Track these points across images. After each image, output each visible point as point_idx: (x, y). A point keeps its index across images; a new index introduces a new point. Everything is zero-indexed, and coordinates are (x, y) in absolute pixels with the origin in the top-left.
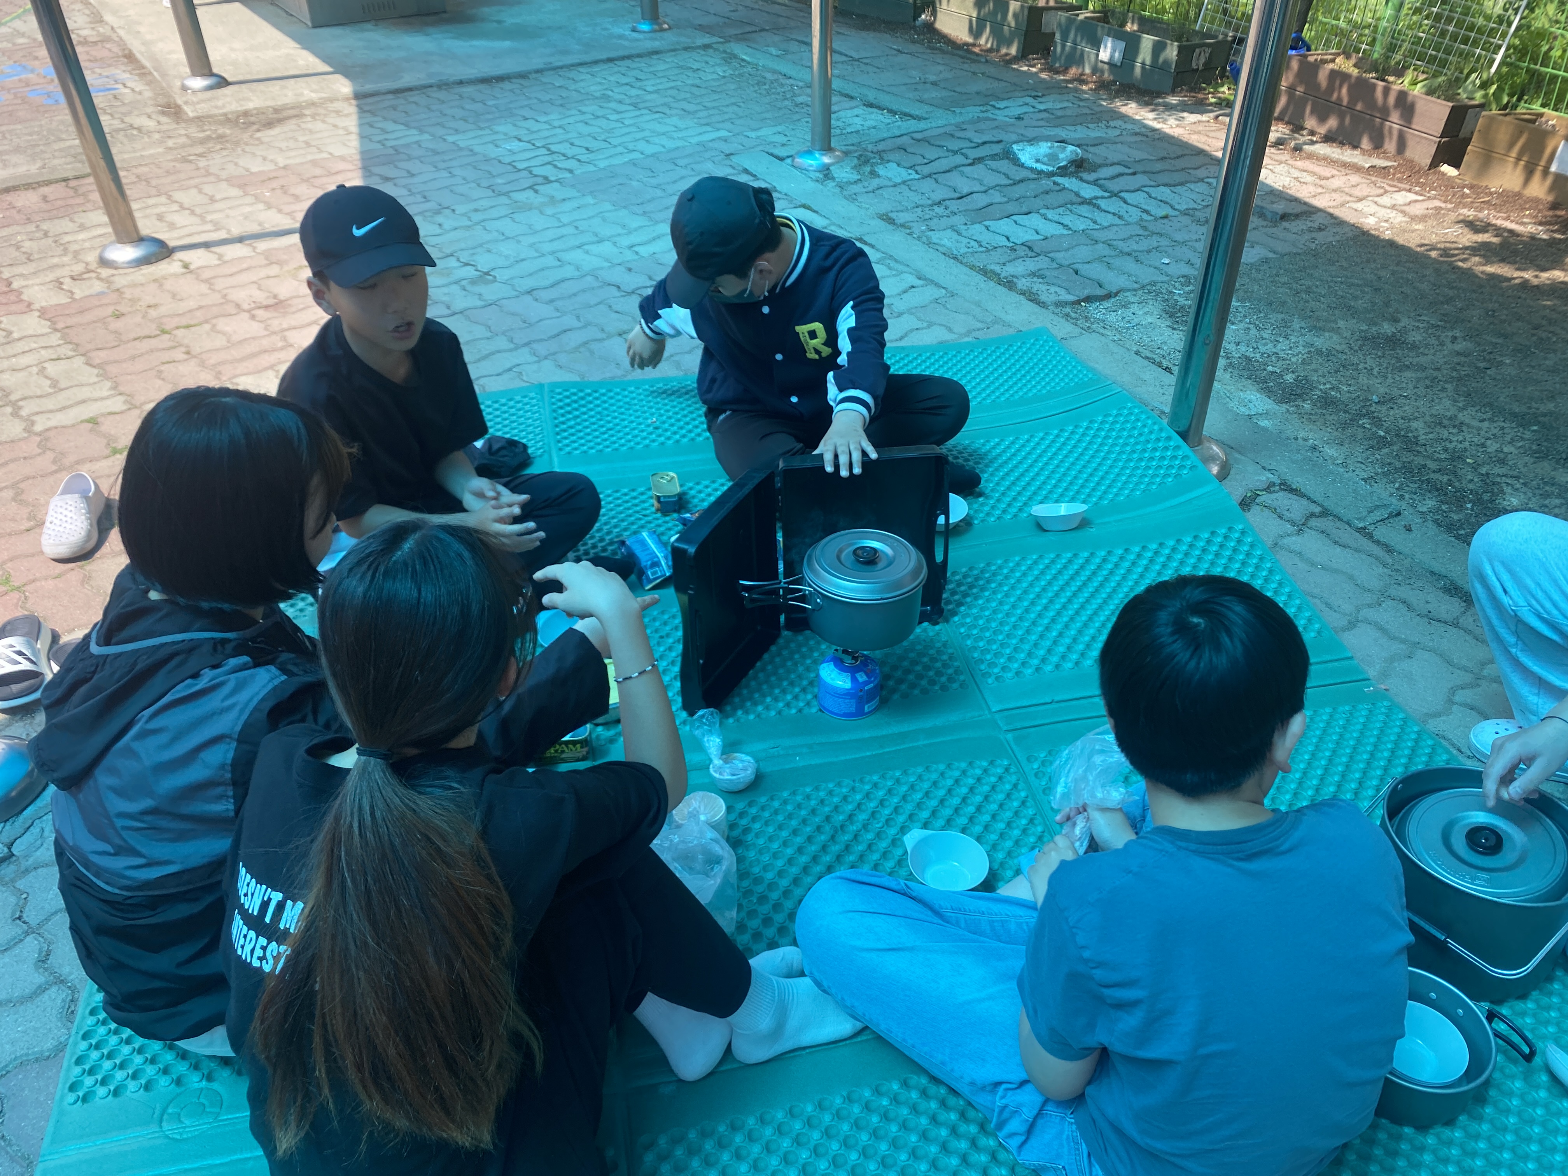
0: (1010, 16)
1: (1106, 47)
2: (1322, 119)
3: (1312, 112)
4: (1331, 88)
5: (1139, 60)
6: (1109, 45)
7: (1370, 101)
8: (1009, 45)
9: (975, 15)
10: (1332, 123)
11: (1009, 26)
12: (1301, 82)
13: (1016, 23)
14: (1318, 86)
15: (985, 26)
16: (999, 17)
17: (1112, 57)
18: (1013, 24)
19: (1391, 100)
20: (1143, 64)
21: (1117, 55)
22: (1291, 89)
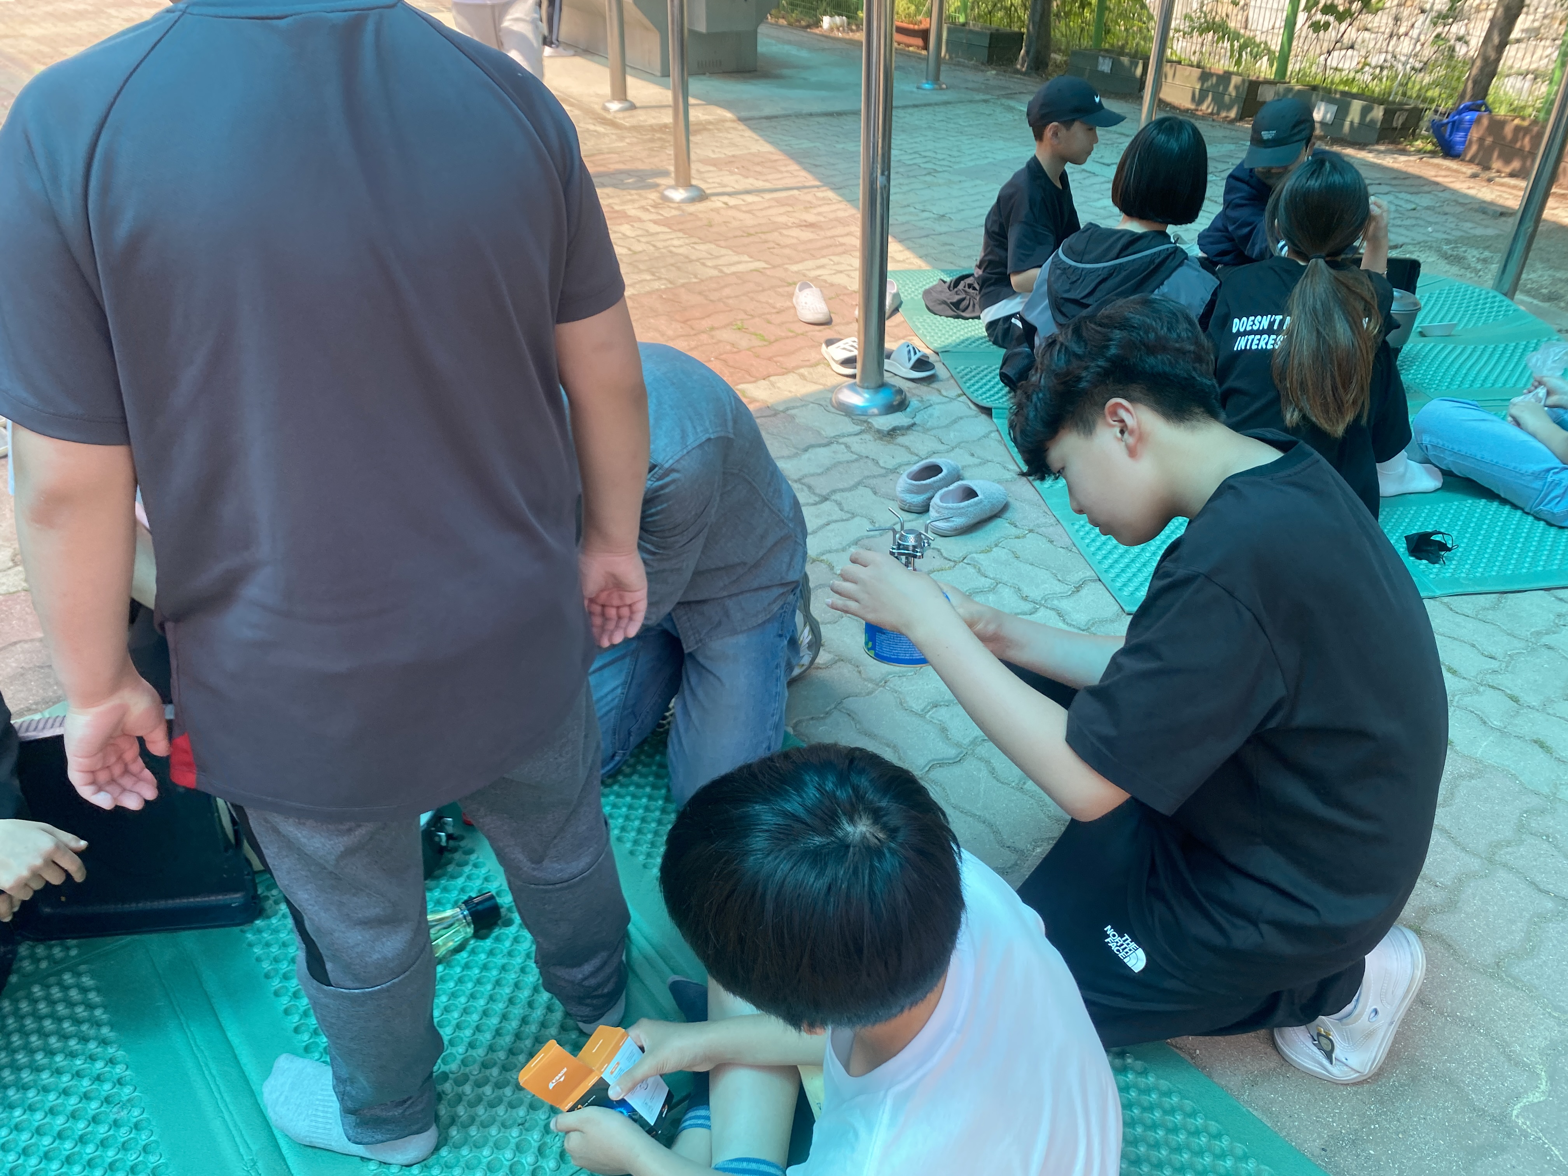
0: (1231, 88)
1: (1319, 109)
2: (1508, 161)
3: (1499, 157)
4: (1515, 139)
5: (1349, 119)
6: (1323, 108)
8: (1229, 109)
9: (1198, 86)
10: (1516, 164)
11: (1230, 95)
12: (1490, 134)
13: (1237, 93)
15: (1208, 96)
16: (1221, 88)
17: (1324, 117)
18: (1234, 94)
20: (1352, 122)
21: (1329, 116)
22: (1481, 140)
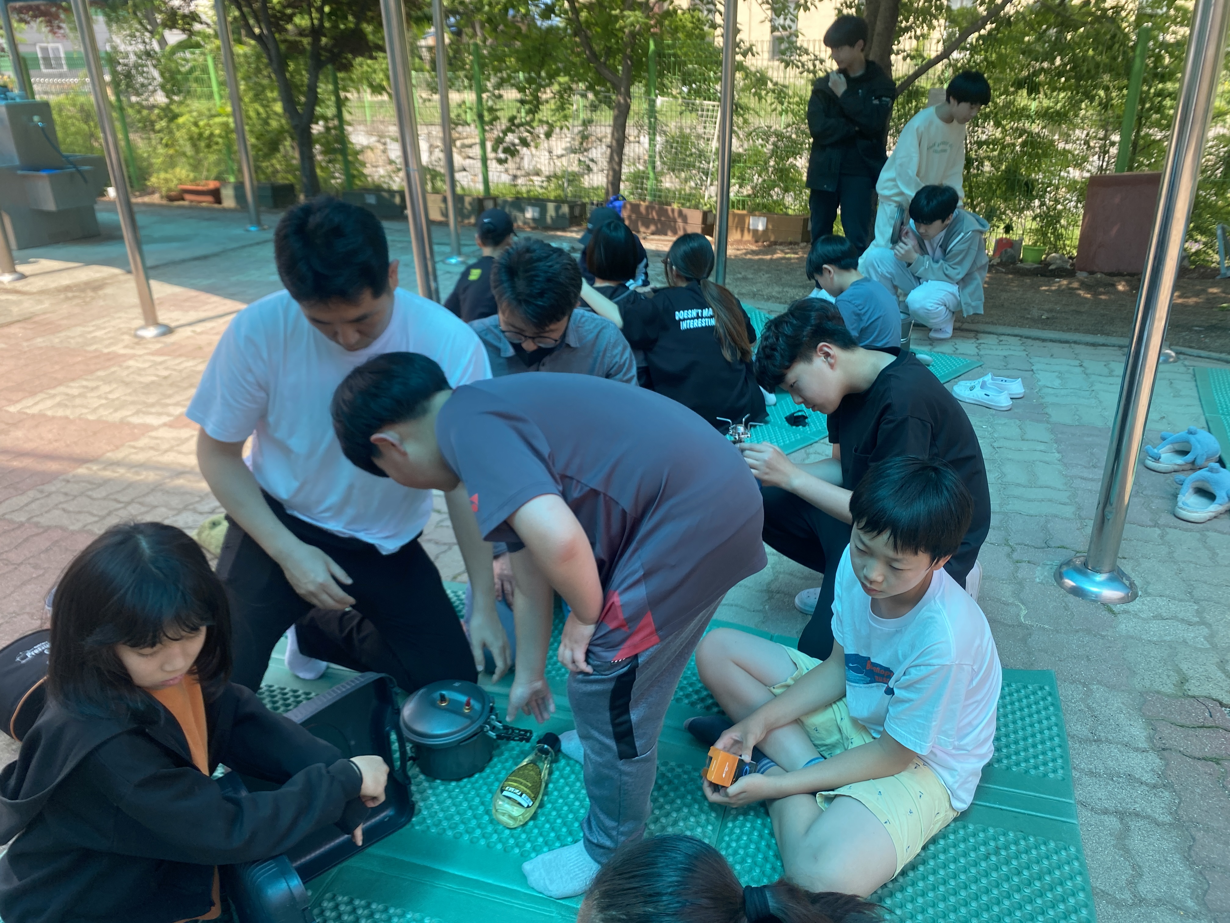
0: (466, 204)
1: (528, 211)
2: (647, 227)
4: (648, 213)
5: (549, 214)
6: (530, 210)
7: (667, 216)
9: (443, 206)
10: (653, 228)
12: (633, 213)
13: (471, 207)
14: (641, 213)
17: (533, 215)
19: (676, 214)
20: (551, 216)
21: (535, 214)
